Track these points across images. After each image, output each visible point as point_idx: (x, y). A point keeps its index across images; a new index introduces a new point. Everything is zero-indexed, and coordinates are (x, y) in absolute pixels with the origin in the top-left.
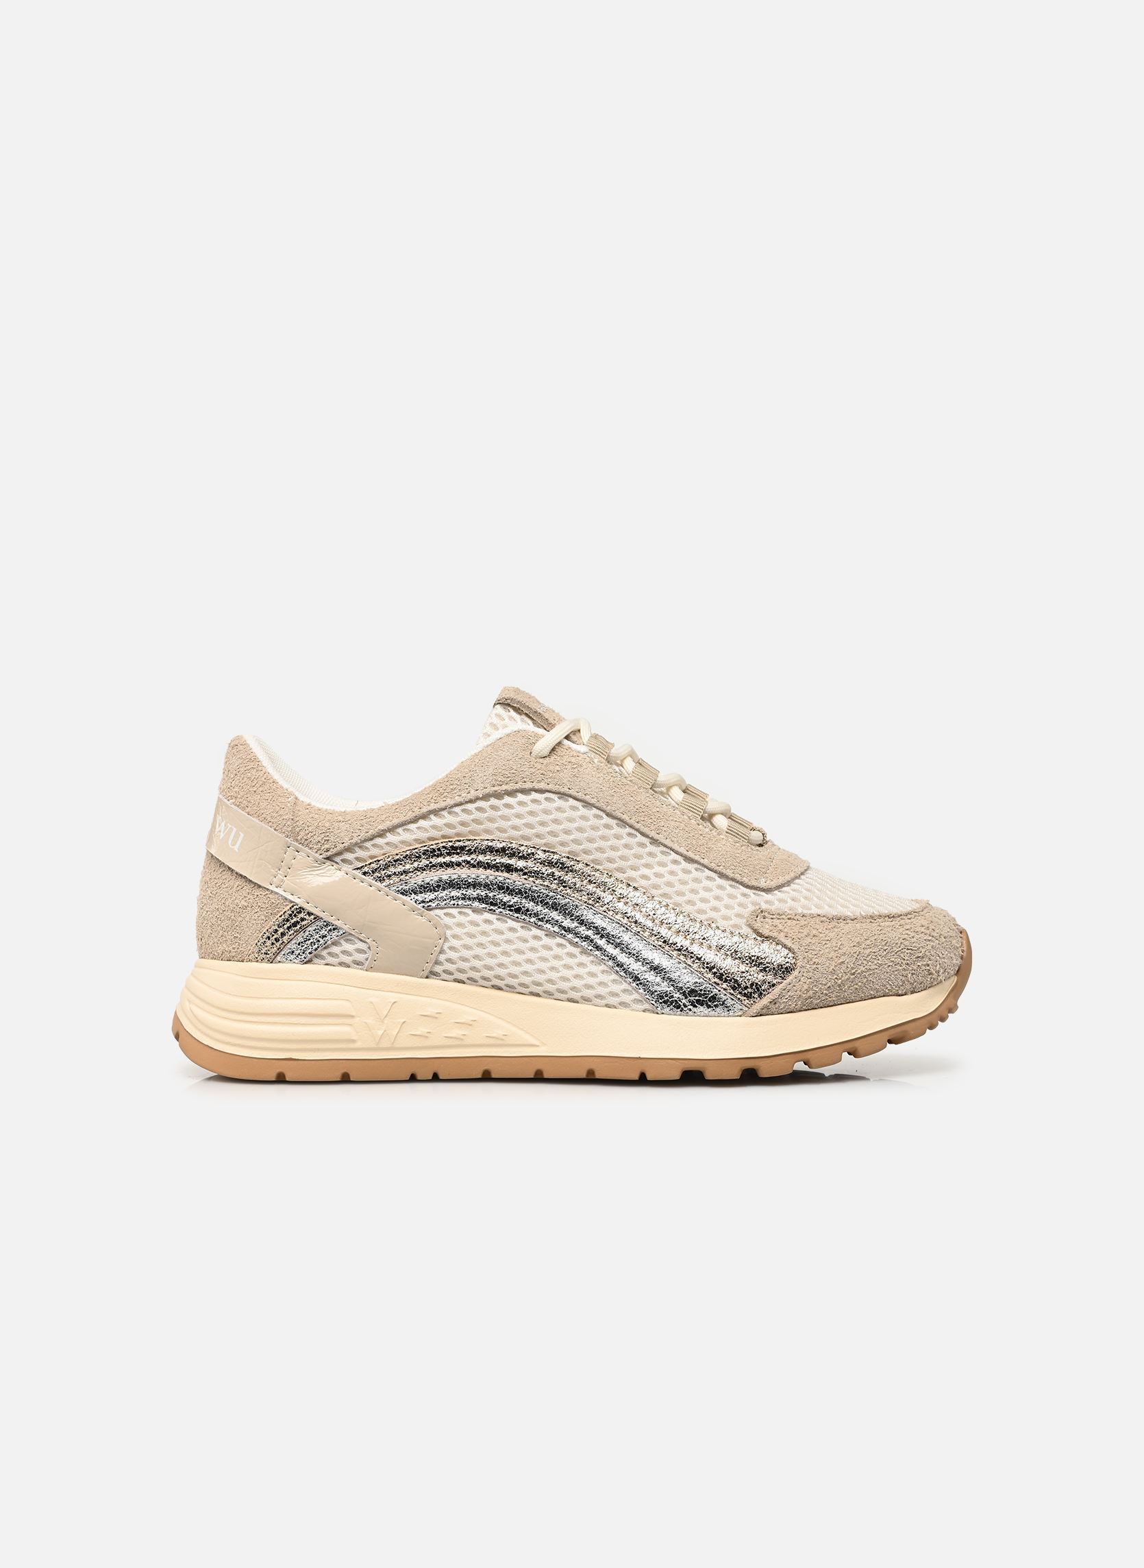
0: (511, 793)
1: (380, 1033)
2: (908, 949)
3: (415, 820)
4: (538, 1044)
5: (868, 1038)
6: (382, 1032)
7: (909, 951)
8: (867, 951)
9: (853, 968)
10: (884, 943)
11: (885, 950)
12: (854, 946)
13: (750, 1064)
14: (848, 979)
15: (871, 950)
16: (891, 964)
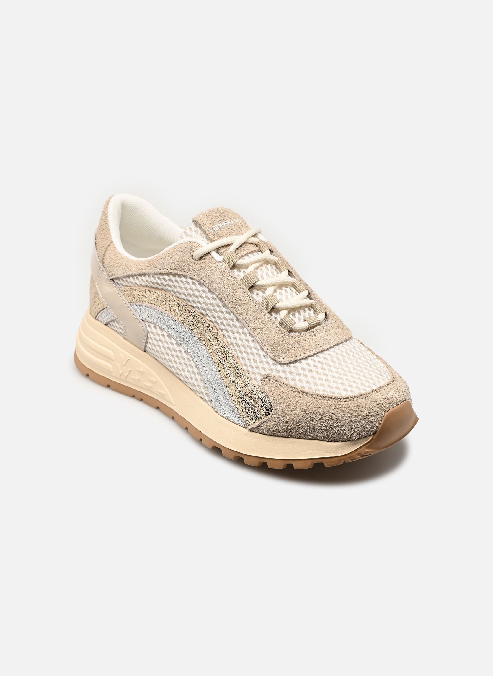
0: (180, 276)
1: (121, 372)
2: (333, 420)
3: (141, 275)
4: (174, 404)
5: (300, 461)
6: (122, 372)
7: (334, 421)
8: (308, 416)
9: (298, 423)
10: (319, 413)
11: (319, 417)
12: (302, 411)
13: (241, 456)
14: (295, 427)
15: (310, 415)
16: (321, 426)
